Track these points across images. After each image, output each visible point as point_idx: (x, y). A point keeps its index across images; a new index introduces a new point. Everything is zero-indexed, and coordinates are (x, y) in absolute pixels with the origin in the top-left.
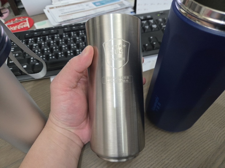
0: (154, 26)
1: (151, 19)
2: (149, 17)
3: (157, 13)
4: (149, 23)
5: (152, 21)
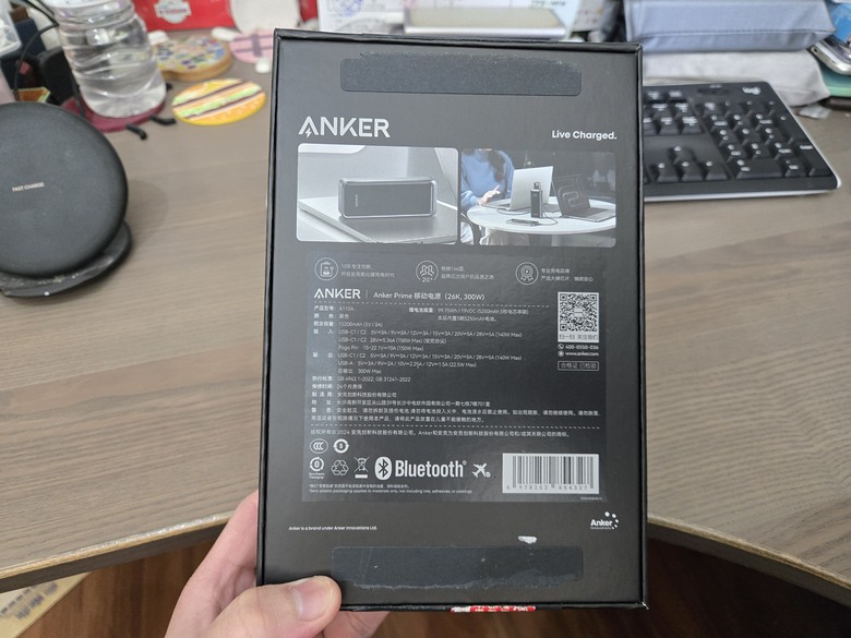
0: (691, 121)
1: (683, 100)
2: (675, 94)
4: (673, 112)
5: (683, 107)
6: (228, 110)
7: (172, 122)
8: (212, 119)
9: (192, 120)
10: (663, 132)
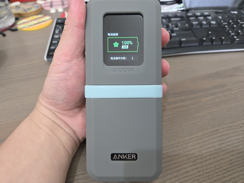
6: (38, 25)
7: (16, 30)
8: (31, 29)
9: (24, 29)
10: (203, 26)
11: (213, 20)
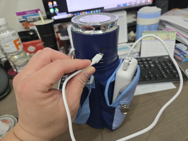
0: (152, 65)
1: (150, 60)
2: (149, 59)
3: (154, 57)
4: (148, 63)
5: (151, 62)
10: (147, 68)
11: (153, 63)
